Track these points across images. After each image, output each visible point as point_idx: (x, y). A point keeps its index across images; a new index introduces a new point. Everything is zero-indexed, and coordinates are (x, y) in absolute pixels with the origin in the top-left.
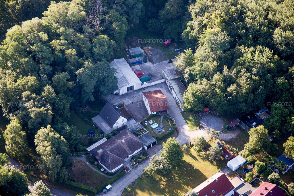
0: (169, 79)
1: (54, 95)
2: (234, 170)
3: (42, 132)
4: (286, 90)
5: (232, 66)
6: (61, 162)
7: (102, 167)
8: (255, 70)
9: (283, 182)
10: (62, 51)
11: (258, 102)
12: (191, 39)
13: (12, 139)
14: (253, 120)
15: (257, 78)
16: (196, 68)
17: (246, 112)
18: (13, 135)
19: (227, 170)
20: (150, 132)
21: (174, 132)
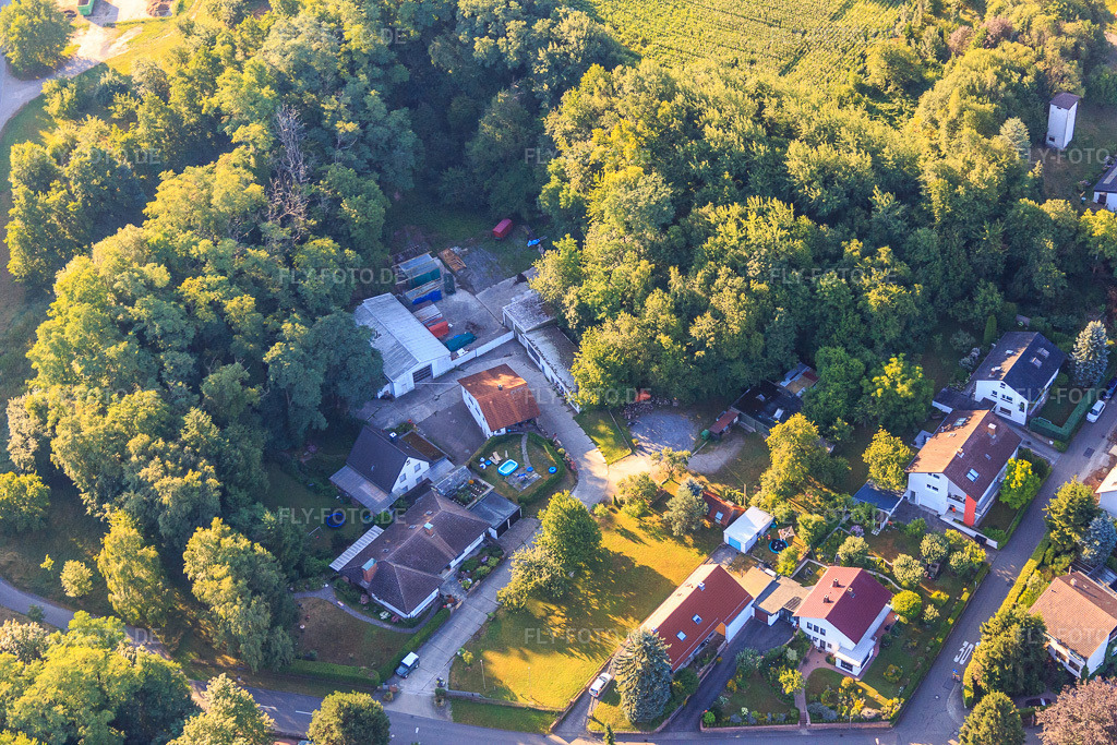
0: (524, 331)
1: (214, 432)
2: (743, 550)
3: (201, 541)
4: (847, 307)
5: (690, 266)
6: (269, 615)
7: (383, 608)
8: (754, 267)
9: (878, 558)
10: (216, 306)
11: (778, 353)
12: (565, 209)
13: (122, 573)
14: (772, 405)
15: (764, 286)
16: (595, 288)
17: (751, 385)
18: (124, 562)
19: (727, 555)
20: (499, 487)
21: (564, 474)
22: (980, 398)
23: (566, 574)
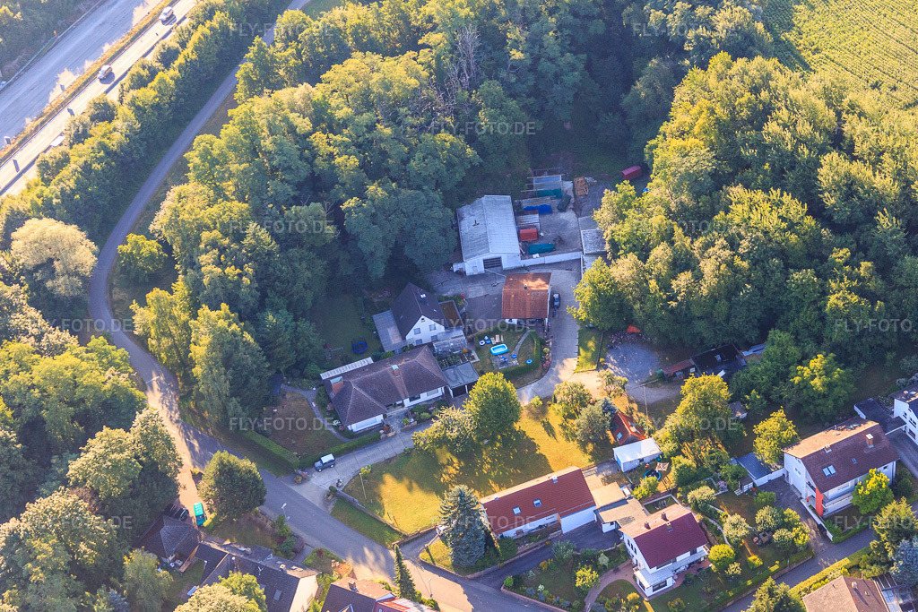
0: (585, 253)
1: (274, 246)
2: (623, 469)
4: (810, 303)
6: (228, 386)
7: (338, 418)
8: (744, 246)
9: (724, 513)
11: (738, 323)
14: (724, 365)
19: (610, 469)
20: (482, 361)
21: (535, 368)
22: (895, 415)
23: (480, 439)
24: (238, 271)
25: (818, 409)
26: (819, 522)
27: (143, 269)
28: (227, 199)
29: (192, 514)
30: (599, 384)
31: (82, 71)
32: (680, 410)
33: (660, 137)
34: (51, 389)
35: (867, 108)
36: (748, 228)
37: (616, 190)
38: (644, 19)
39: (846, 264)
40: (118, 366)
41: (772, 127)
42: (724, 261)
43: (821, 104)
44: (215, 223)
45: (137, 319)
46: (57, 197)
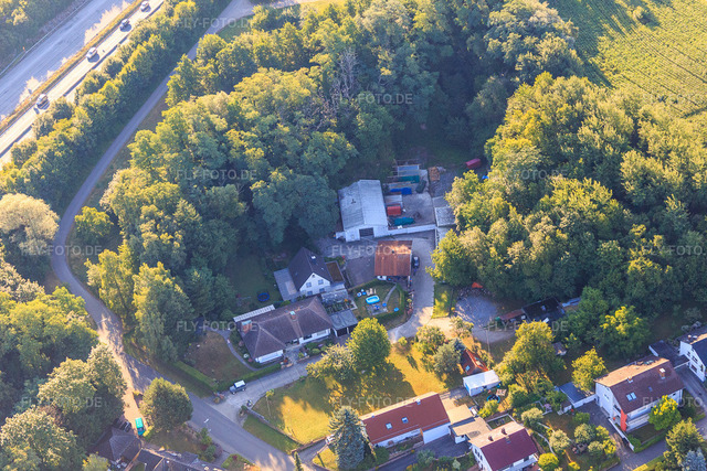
0: (438, 225)
1: (198, 217)
3: (144, 272)
4: (615, 266)
6: (162, 326)
7: (247, 352)
8: (564, 222)
9: (550, 429)
10: (242, 150)
19: (460, 393)
20: (360, 309)
21: (401, 314)
22: (681, 354)
23: (358, 370)
24: (170, 237)
25: (622, 348)
26: (623, 436)
27: (95, 234)
28: (161, 180)
29: (134, 426)
30: (451, 328)
31: (45, 79)
32: (515, 348)
33: (497, 137)
34: (24, 328)
35: (657, 117)
36: (567, 208)
37: (464, 177)
38: (484, 46)
39: (642, 237)
40: (76, 310)
41: (585, 130)
42: (548, 234)
43: (622, 113)
44: (152, 200)
45: (90, 273)
46: (27, 177)
